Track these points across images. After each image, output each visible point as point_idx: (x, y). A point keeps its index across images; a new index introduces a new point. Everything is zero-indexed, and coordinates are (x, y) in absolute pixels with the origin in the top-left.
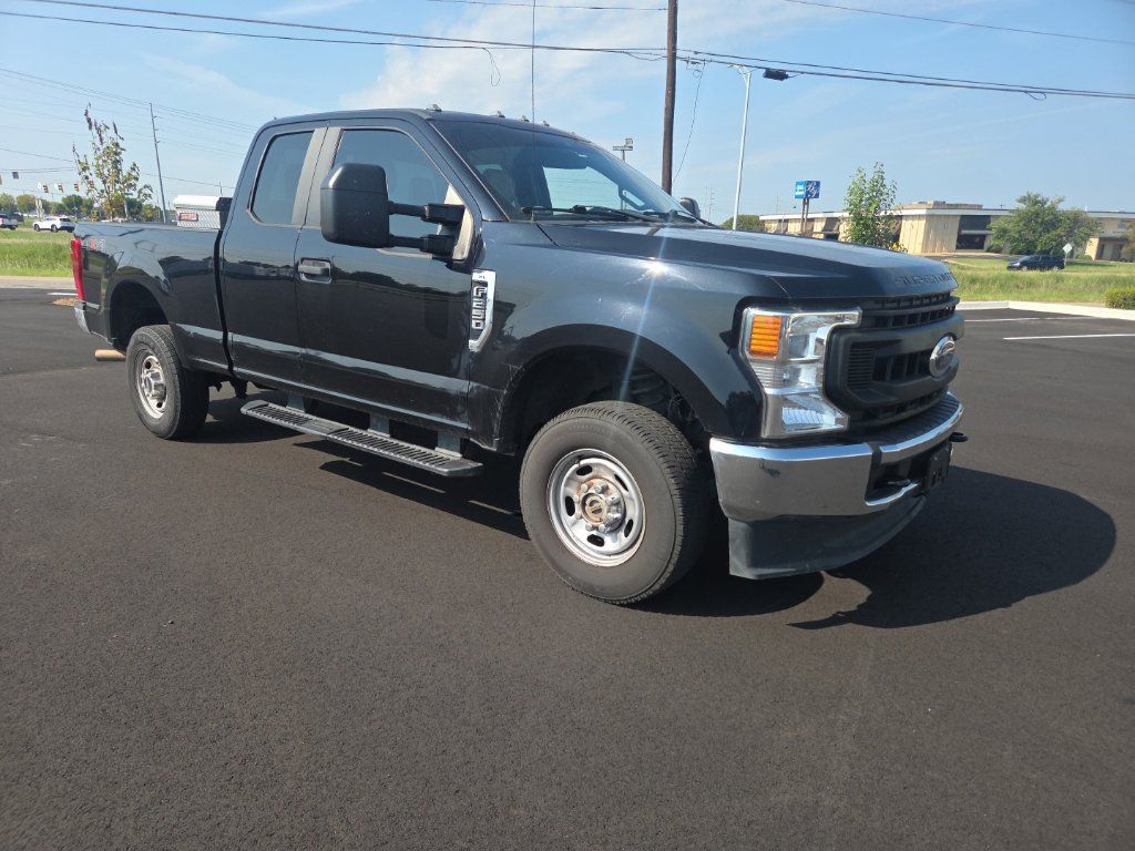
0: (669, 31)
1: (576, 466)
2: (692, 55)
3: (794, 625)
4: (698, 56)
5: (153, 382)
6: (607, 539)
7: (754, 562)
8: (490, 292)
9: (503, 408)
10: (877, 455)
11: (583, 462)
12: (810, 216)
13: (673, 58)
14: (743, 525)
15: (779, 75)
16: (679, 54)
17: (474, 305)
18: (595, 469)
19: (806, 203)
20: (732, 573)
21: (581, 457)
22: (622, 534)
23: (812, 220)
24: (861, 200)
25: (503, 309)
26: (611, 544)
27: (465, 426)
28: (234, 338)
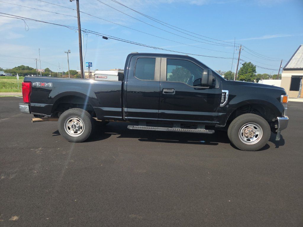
0: (78, 23)
1: (245, 126)
4: (86, 31)
5: (77, 126)
8: (227, 94)
9: (229, 117)
11: (247, 125)
13: (80, 31)
15: (106, 38)
17: (222, 97)
20: (276, 140)
25: (231, 97)
26: (252, 140)
28: (125, 109)
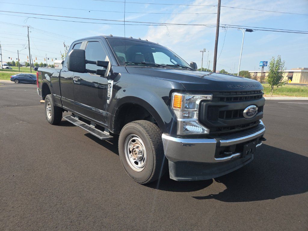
2: (224, 26)
3: (193, 197)
4: (226, 26)
5: (49, 109)
6: (139, 163)
7: (177, 175)
8: (112, 86)
9: (115, 121)
10: (218, 144)
12: (264, 71)
13: (218, 26)
14: (172, 163)
15: (250, 31)
16: (220, 25)
17: (108, 90)
18: (136, 141)
19: (263, 67)
20: (170, 178)
21: (133, 137)
22: (142, 162)
23: (265, 72)
24: (273, 66)
26: (140, 165)
27: (107, 125)
